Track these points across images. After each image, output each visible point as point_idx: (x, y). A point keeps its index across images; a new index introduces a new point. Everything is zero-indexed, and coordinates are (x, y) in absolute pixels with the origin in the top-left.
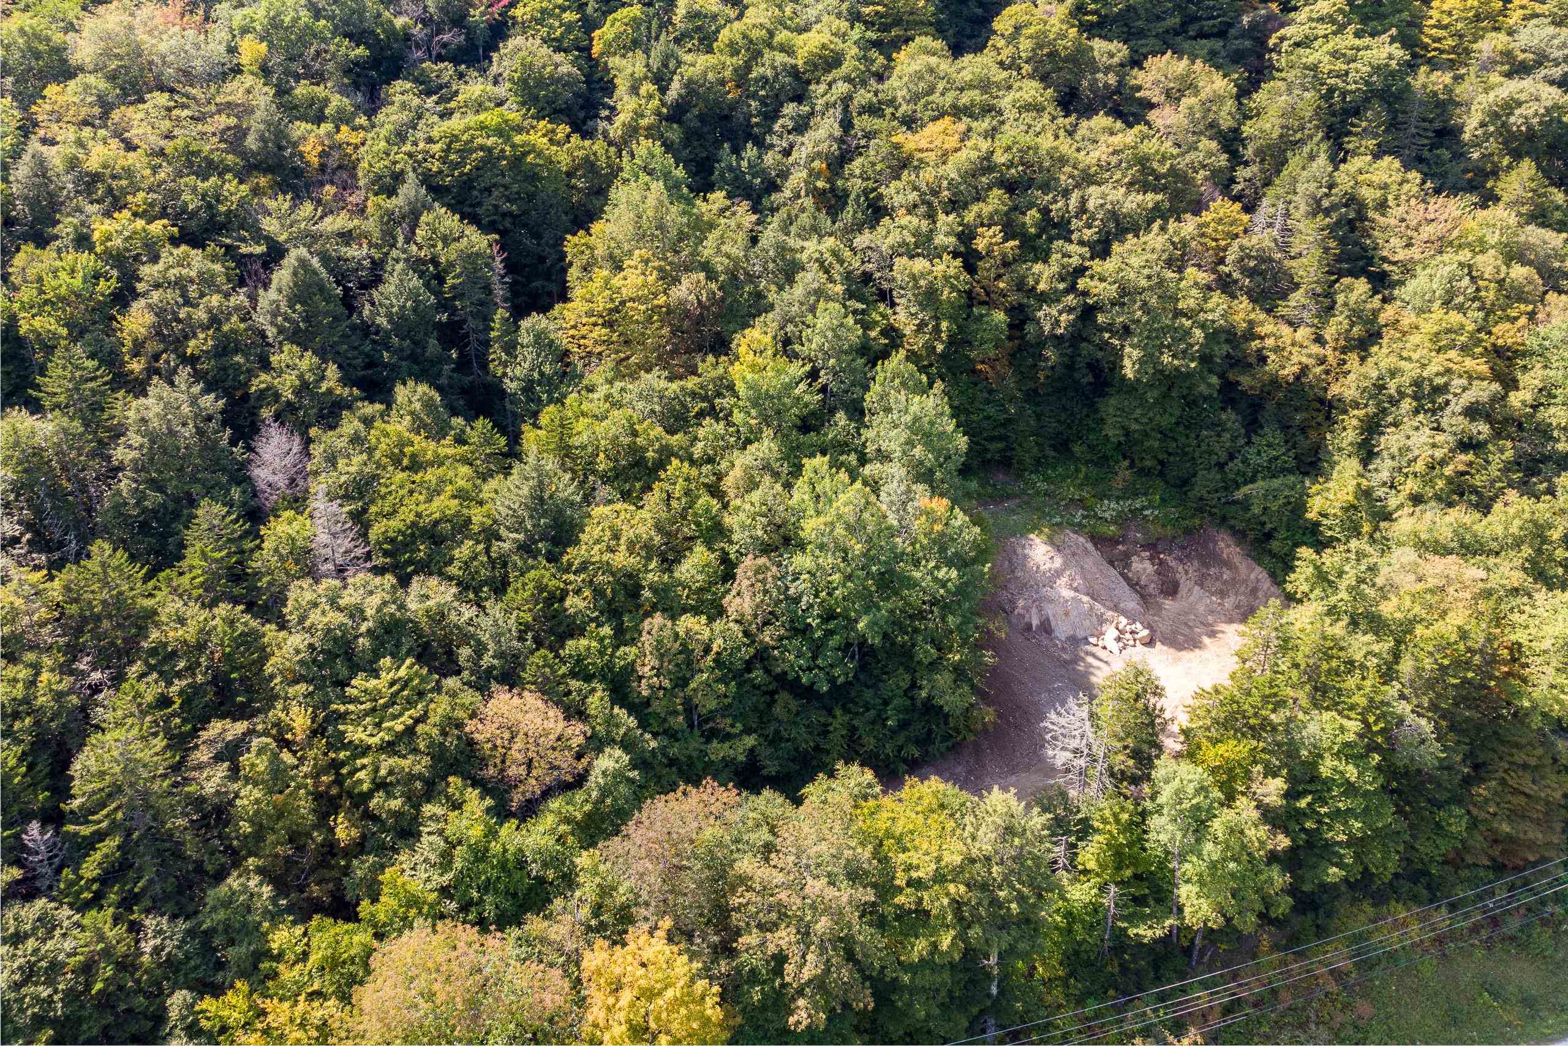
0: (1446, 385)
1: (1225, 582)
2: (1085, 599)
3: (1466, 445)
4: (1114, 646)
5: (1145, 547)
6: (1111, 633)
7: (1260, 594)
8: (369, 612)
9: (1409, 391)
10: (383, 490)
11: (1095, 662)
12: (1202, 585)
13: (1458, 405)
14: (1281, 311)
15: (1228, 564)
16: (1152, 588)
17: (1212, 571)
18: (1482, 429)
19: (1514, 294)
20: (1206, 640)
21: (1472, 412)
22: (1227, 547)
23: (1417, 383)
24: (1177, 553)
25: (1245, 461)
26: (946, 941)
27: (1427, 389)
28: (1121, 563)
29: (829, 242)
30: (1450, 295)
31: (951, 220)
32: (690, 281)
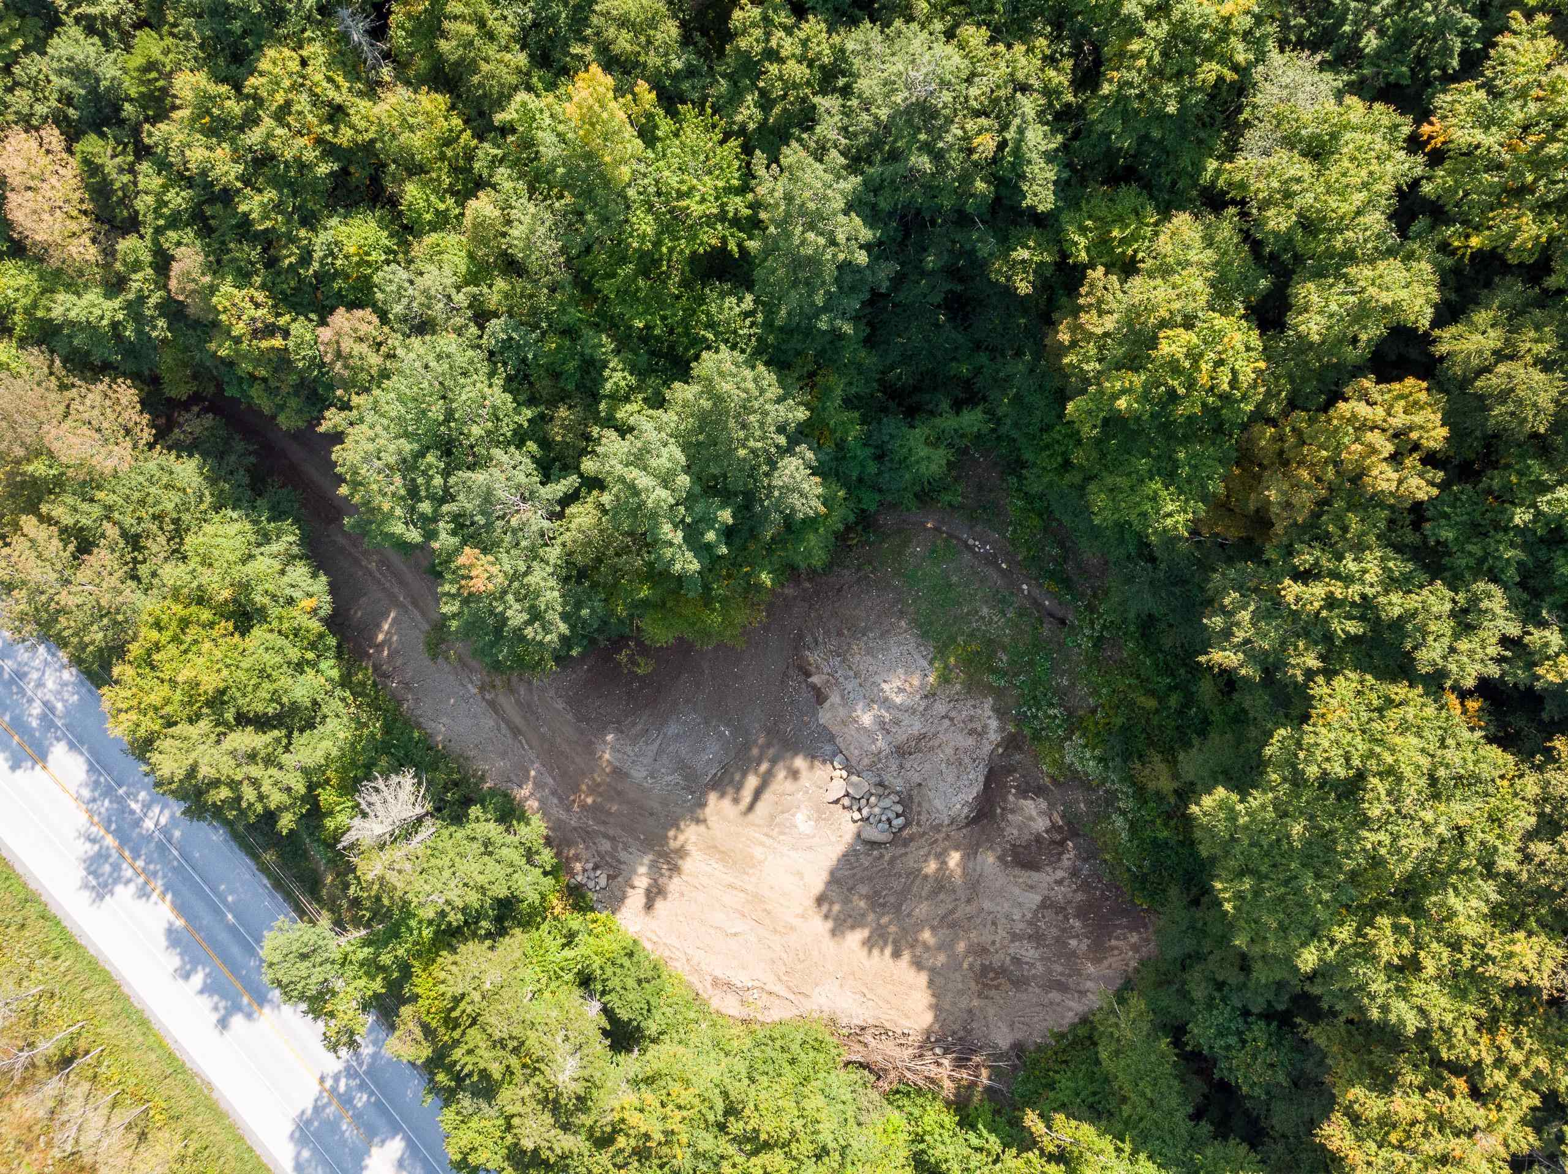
1: (1059, 942)
17: (1077, 923)
24: (1092, 869)
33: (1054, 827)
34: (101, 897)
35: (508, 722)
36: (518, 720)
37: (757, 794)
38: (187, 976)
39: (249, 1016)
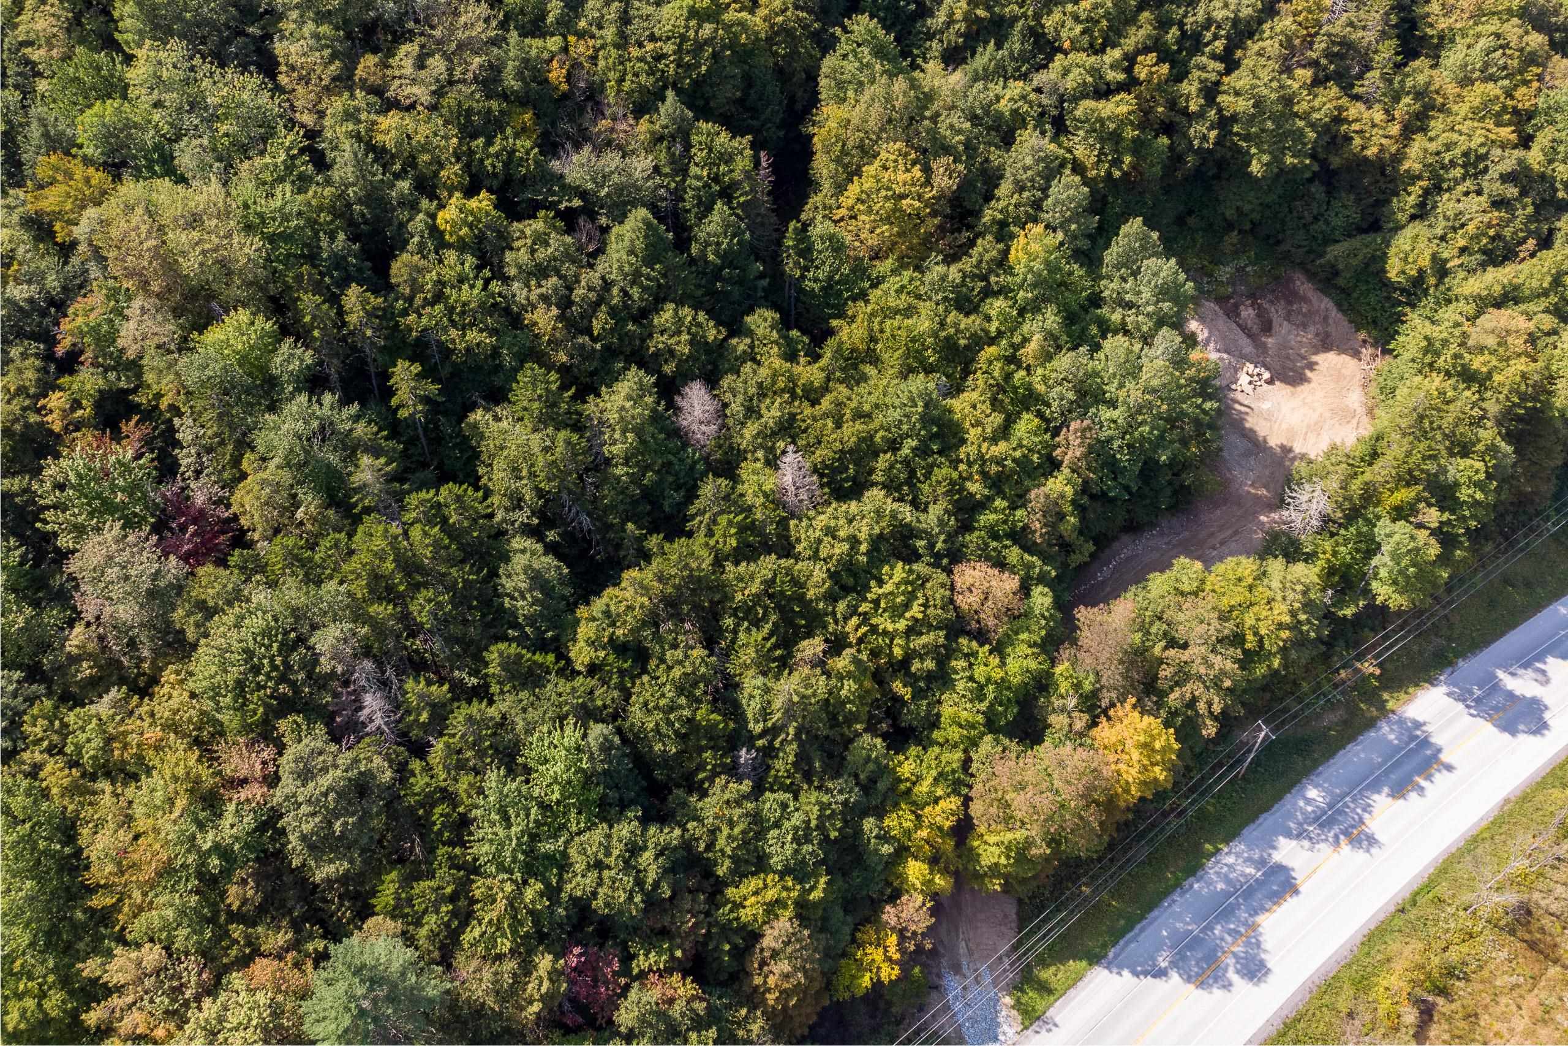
0: (1488, 153)
1: (1305, 315)
2: (1225, 356)
3: (1498, 203)
4: (1249, 389)
5: (1248, 297)
6: (1244, 379)
7: (1331, 321)
8: (862, 536)
9: (1460, 162)
10: (803, 426)
11: (1243, 409)
12: (1289, 321)
13: (1494, 172)
14: (1357, 90)
15: (1305, 299)
16: (1255, 329)
17: (1295, 307)
18: (1512, 191)
19: (1530, 59)
20: (1308, 373)
21: (1505, 178)
22: (1303, 286)
23: (1465, 154)
24: (1270, 297)
25: (1327, 223)
27: (1473, 157)
28: (1232, 313)
29: (1017, 87)
30: (1486, 65)
31: (1117, 53)
32: (940, 165)
33: (1252, 305)
34: (1376, 841)
35: (1231, 537)
36: (1230, 532)
37: (1241, 404)
38: (1422, 789)
39: (1439, 750)
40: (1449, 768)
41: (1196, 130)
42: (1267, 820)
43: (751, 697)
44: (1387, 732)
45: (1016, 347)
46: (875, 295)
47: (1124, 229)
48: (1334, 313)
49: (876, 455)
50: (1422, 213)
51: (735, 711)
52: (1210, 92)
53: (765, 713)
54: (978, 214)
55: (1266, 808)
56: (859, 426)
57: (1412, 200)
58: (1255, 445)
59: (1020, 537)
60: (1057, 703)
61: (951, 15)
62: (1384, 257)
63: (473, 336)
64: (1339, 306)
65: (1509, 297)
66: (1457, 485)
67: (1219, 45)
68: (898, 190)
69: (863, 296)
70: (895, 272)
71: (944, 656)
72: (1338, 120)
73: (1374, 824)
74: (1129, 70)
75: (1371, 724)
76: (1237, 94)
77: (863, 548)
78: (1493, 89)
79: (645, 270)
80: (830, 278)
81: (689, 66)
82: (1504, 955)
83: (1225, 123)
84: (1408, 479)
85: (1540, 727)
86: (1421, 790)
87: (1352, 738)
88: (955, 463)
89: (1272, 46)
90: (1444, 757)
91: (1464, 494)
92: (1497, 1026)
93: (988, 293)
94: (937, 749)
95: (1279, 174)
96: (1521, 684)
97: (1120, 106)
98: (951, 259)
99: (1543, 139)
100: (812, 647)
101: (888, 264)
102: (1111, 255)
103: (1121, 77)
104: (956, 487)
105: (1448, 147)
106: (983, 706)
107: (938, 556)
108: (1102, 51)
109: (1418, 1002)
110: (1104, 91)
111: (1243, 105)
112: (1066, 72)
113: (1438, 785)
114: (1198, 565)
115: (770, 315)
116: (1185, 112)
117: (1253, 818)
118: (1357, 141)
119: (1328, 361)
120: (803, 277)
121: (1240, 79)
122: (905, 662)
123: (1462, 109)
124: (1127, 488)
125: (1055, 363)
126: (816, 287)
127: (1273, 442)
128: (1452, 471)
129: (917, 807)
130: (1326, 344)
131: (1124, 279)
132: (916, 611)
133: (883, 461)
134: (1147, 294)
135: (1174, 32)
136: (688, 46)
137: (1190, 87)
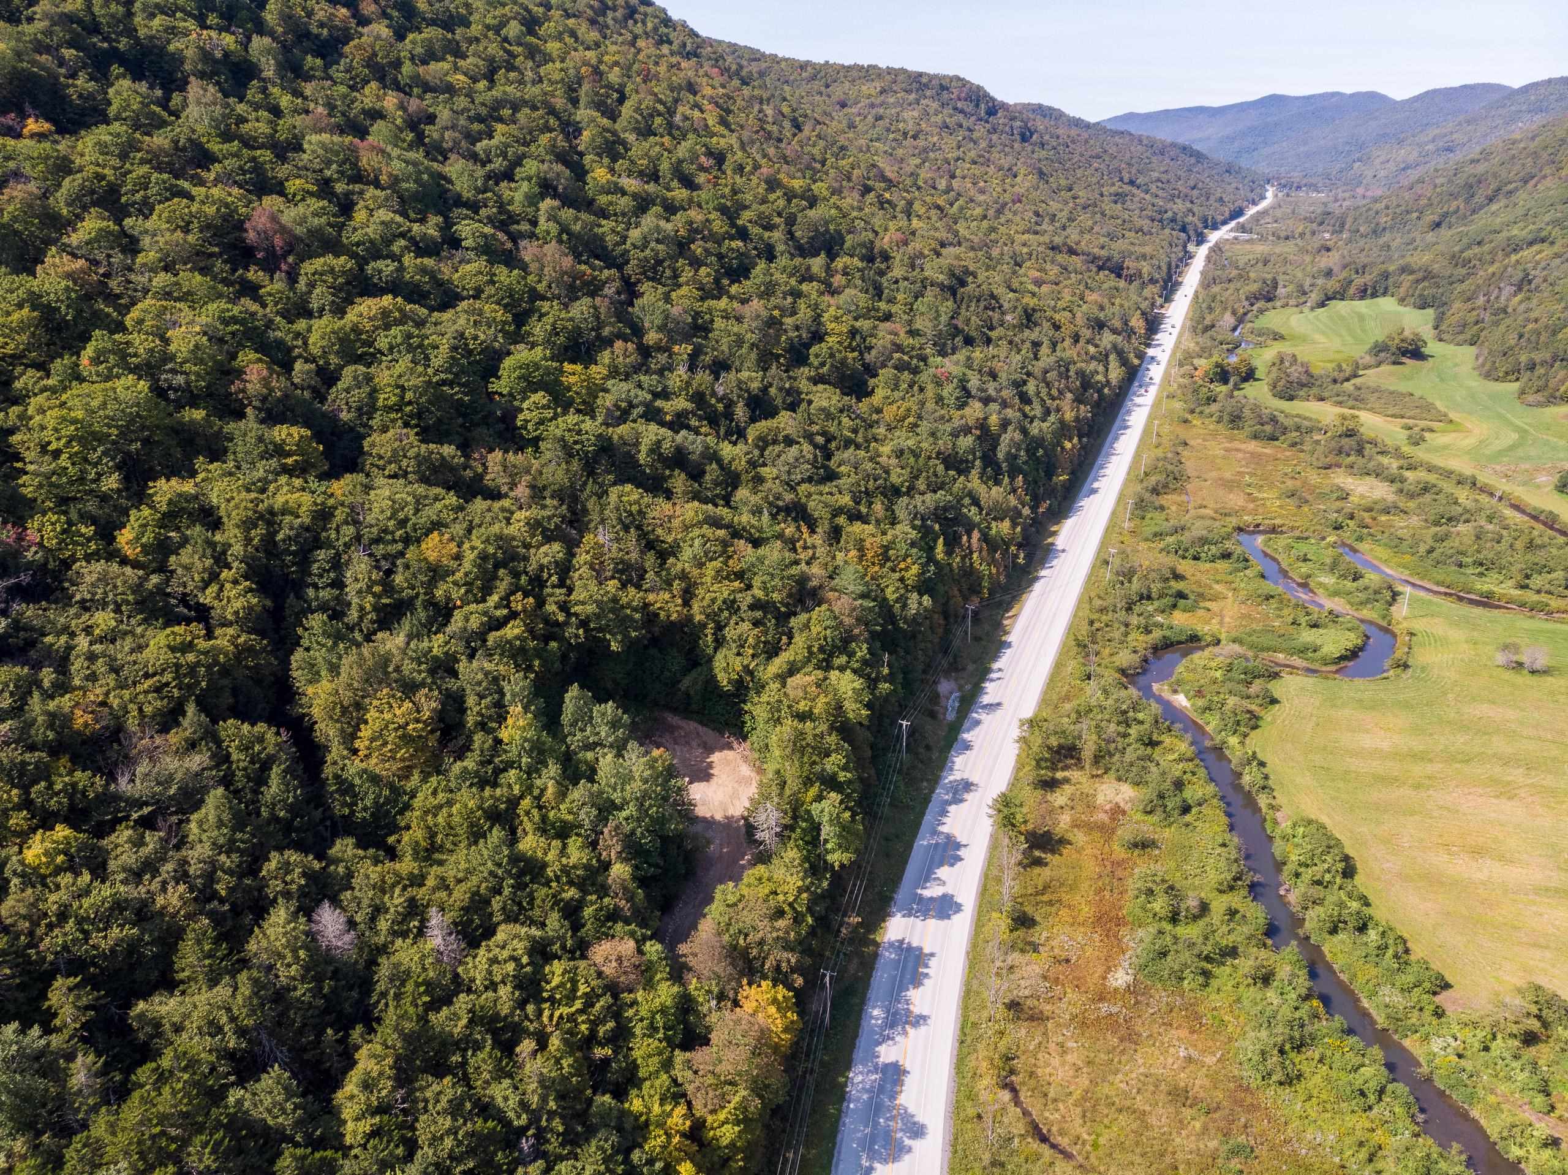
0: (735, 598)
3: (756, 623)
7: (702, 734)
8: (518, 954)
9: (724, 608)
12: (680, 744)
13: (744, 607)
14: (645, 586)
15: (679, 727)
18: (759, 614)
20: (711, 770)
21: (751, 608)
22: (673, 719)
23: (724, 603)
25: (669, 671)
26: (810, 920)
27: (728, 603)
29: (440, 638)
30: (706, 553)
31: (495, 598)
32: (421, 695)
34: (925, 1016)
39: (921, 948)
40: (932, 955)
41: (570, 631)
42: (862, 1042)
43: (506, 1099)
44: (889, 955)
45: (538, 798)
46: (417, 803)
47: (568, 696)
48: (700, 728)
49: (488, 902)
50: (719, 642)
51: (500, 1117)
52: (564, 607)
53: (524, 1105)
54: (462, 724)
55: (856, 1036)
56: (463, 887)
57: (710, 638)
58: (709, 823)
59: (614, 916)
60: (704, 1009)
61: (362, 608)
62: (714, 677)
63: (115, 932)
64: (701, 723)
65: (792, 670)
66: (835, 774)
67: (554, 579)
68: (402, 721)
69: (407, 807)
70: (425, 780)
71: (616, 1012)
72: (646, 605)
73: (917, 1009)
74: (508, 606)
75: (876, 955)
76: (583, 603)
77: (525, 960)
78: (717, 564)
79: (239, 835)
80: (376, 802)
81: (189, 686)
82: (1023, 1032)
83: (584, 624)
84: (808, 782)
85: (958, 908)
86: (926, 975)
87: (872, 968)
88: (547, 884)
89: (585, 571)
90: (926, 951)
91: (843, 776)
92: (1048, 1070)
93: (498, 771)
94: (648, 1083)
95: (631, 646)
96: (932, 891)
97: (513, 630)
98: (460, 756)
99: (757, 582)
100: (527, 1046)
101: (416, 777)
102: (566, 717)
103: (505, 612)
104: (556, 900)
105: (714, 601)
106: (661, 1035)
107: (572, 952)
108: (484, 600)
109: (1005, 1086)
110: (499, 624)
111: (591, 608)
112: (467, 620)
113: (933, 967)
114: (731, 884)
115: (350, 841)
116: (557, 624)
117: (852, 1046)
118: (662, 614)
119: (716, 757)
120: (353, 812)
121: (578, 595)
122: (593, 1032)
123: (709, 579)
124: (657, 866)
125: (570, 797)
126: (367, 815)
127: (719, 817)
128: (828, 767)
129: (661, 1125)
130: (710, 750)
131: (582, 730)
132: (583, 989)
133: (496, 903)
134: (604, 731)
135: (523, 578)
136: (183, 671)
137: (551, 608)
